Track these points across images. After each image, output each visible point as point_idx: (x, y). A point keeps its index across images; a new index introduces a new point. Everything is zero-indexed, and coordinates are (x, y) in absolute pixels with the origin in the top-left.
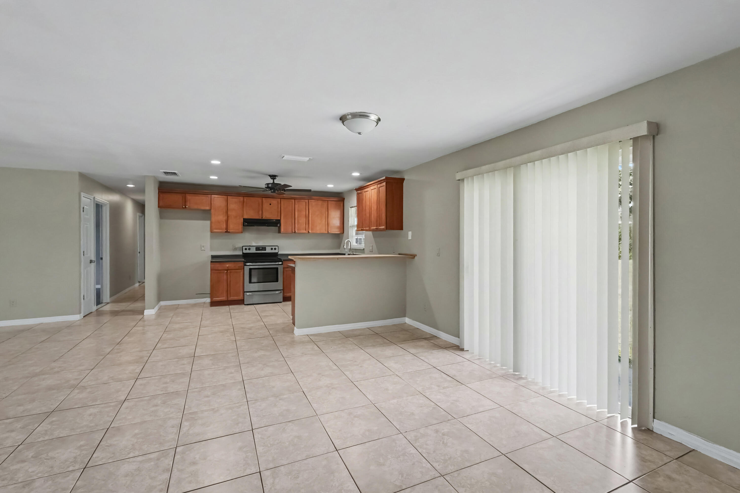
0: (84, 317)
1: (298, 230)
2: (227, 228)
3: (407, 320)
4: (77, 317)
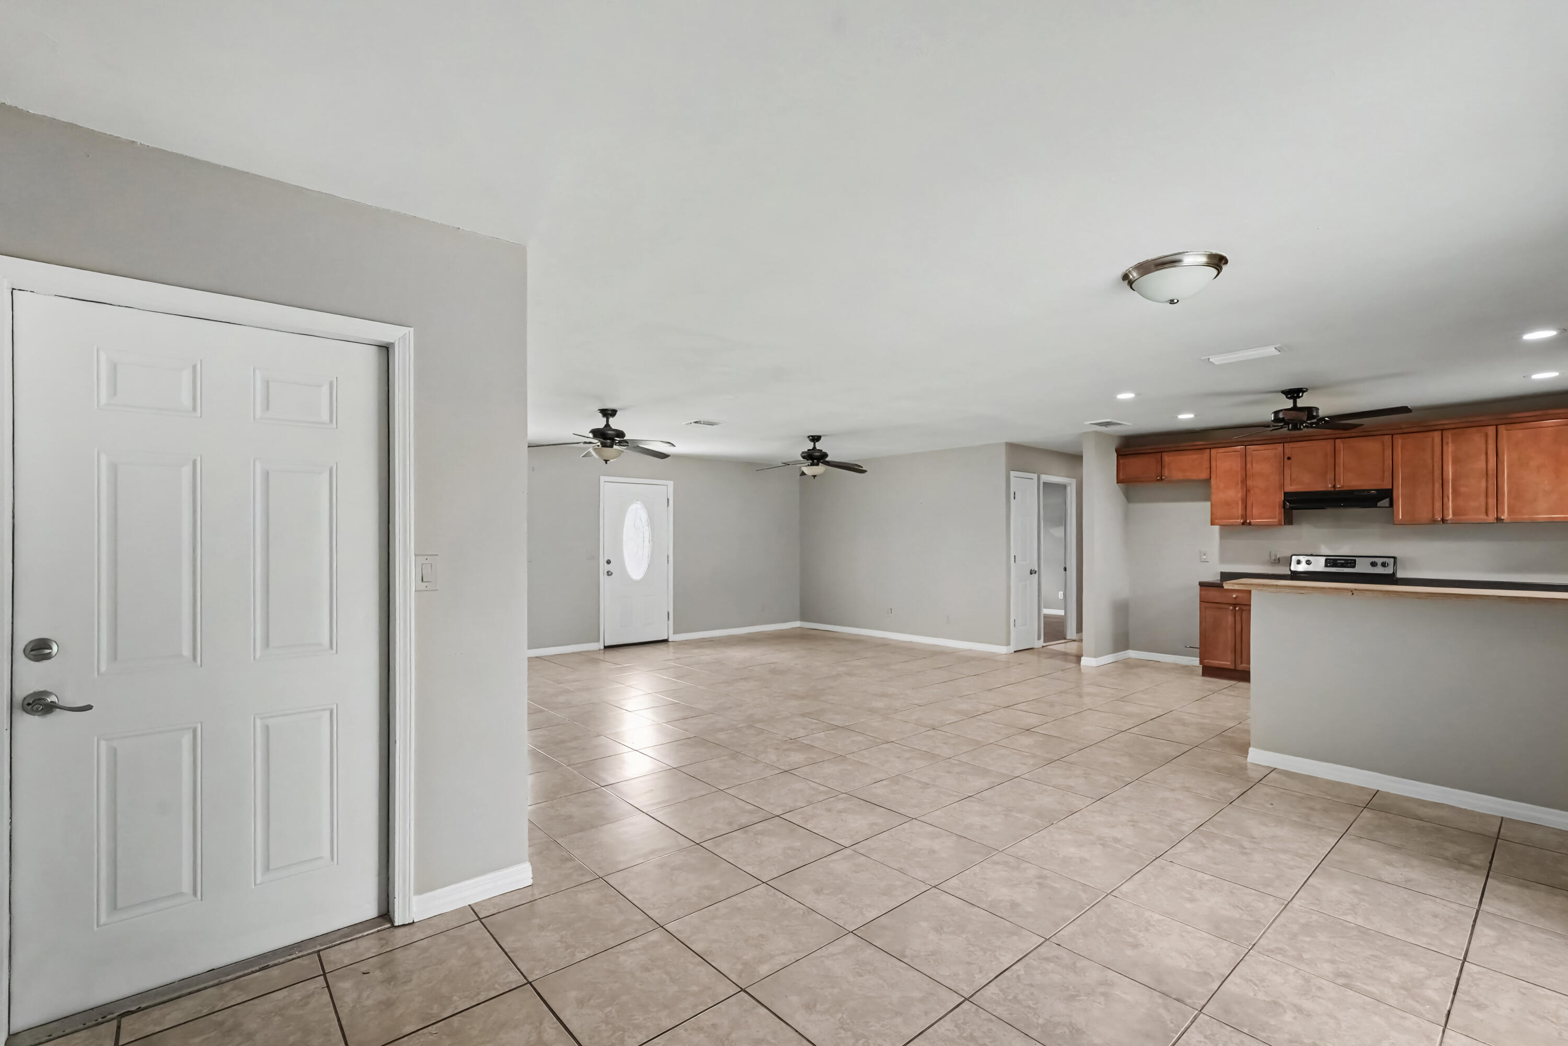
0: (1015, 652)
1: (1454, 514)
2: (1244, 516)
4: (1002, 650)
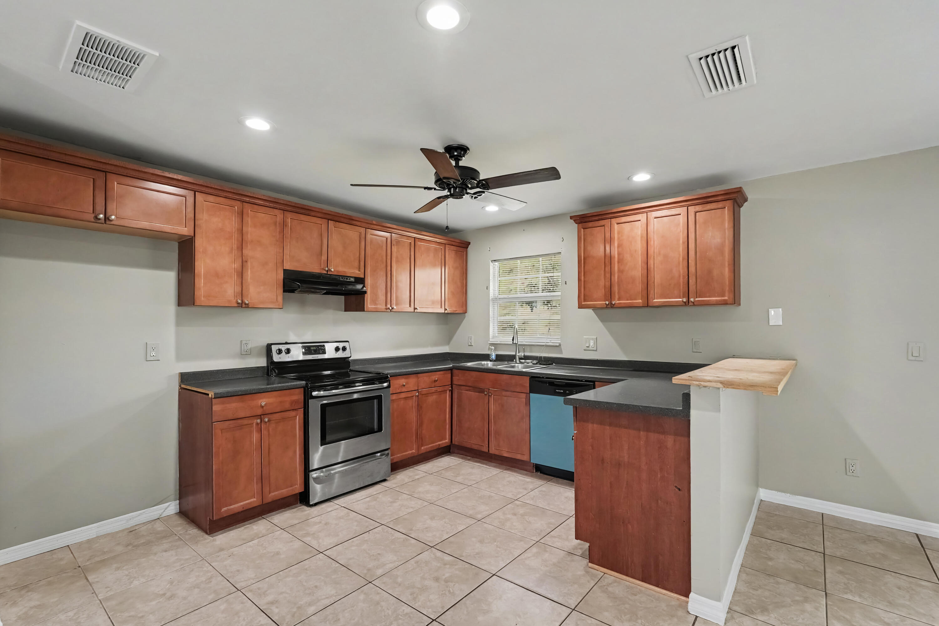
2: (241, 294)
3: (765, 494)
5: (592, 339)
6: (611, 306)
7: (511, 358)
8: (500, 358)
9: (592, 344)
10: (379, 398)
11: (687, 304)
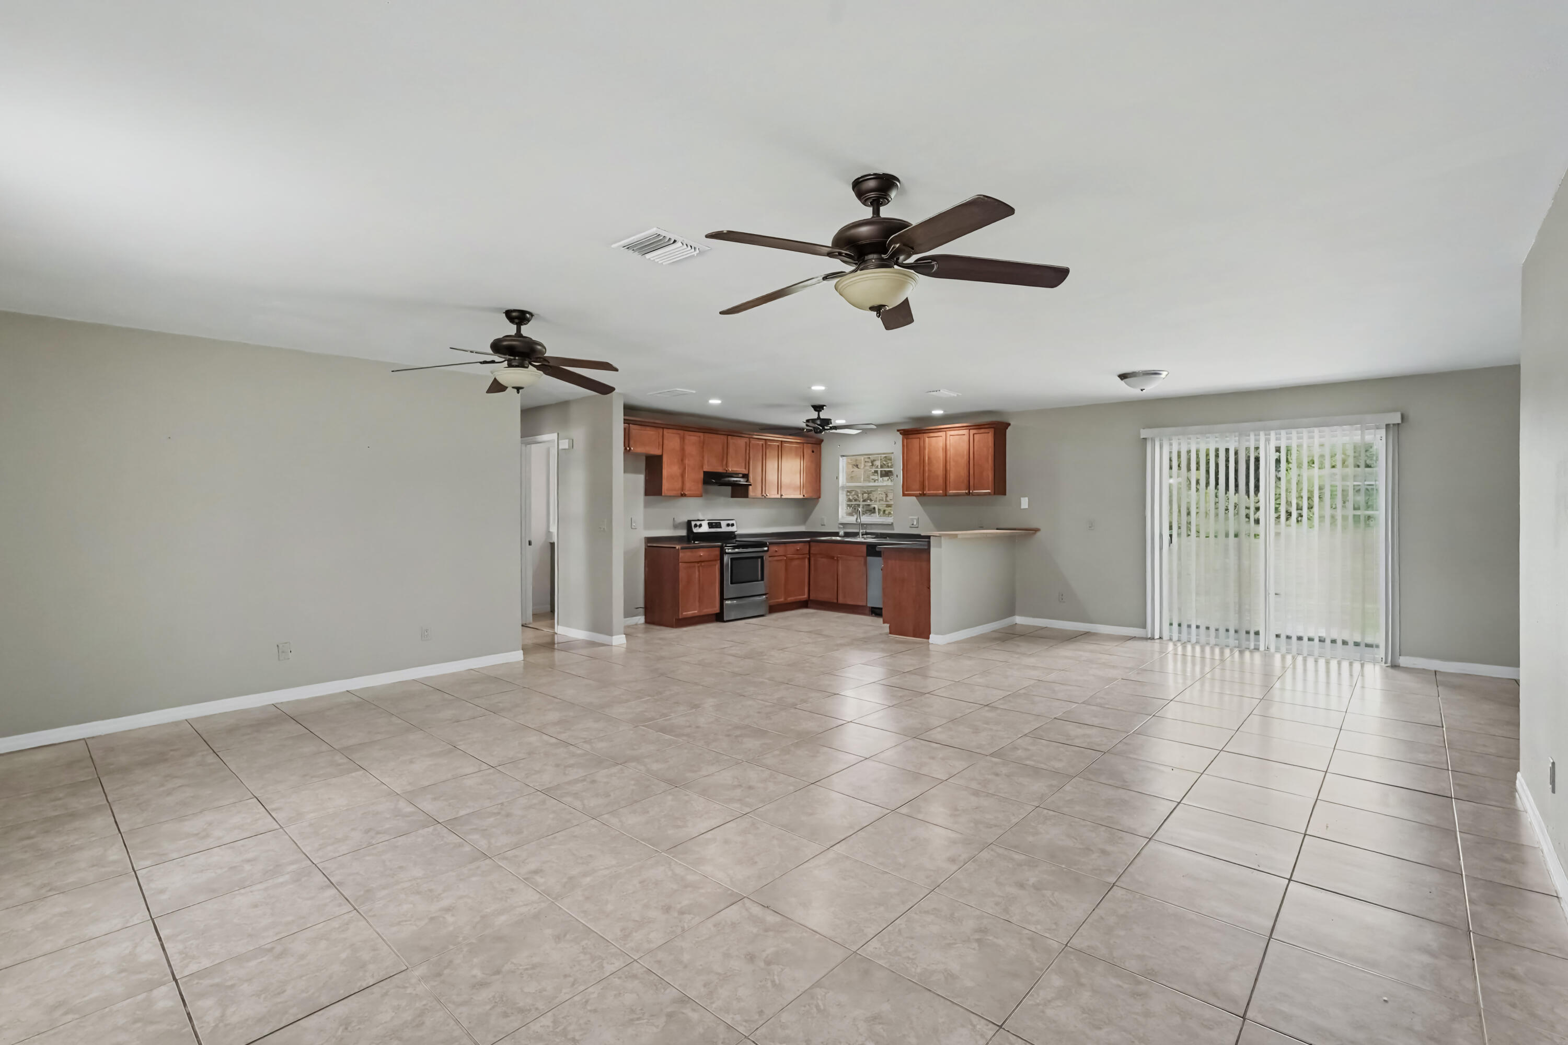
3: (1019, 620)
5: (916, 519)
6: (924, 495)
7: (855, 535)
8: (847, 535)
9: (915, 523)
10: (762, 558)
11: (969, 494)
